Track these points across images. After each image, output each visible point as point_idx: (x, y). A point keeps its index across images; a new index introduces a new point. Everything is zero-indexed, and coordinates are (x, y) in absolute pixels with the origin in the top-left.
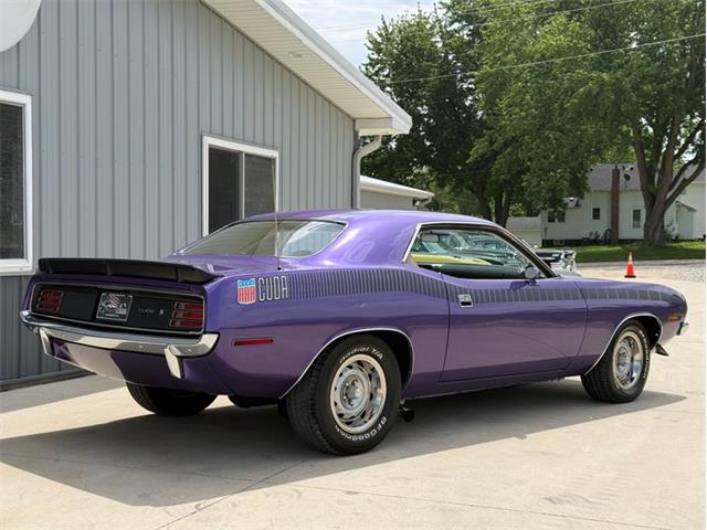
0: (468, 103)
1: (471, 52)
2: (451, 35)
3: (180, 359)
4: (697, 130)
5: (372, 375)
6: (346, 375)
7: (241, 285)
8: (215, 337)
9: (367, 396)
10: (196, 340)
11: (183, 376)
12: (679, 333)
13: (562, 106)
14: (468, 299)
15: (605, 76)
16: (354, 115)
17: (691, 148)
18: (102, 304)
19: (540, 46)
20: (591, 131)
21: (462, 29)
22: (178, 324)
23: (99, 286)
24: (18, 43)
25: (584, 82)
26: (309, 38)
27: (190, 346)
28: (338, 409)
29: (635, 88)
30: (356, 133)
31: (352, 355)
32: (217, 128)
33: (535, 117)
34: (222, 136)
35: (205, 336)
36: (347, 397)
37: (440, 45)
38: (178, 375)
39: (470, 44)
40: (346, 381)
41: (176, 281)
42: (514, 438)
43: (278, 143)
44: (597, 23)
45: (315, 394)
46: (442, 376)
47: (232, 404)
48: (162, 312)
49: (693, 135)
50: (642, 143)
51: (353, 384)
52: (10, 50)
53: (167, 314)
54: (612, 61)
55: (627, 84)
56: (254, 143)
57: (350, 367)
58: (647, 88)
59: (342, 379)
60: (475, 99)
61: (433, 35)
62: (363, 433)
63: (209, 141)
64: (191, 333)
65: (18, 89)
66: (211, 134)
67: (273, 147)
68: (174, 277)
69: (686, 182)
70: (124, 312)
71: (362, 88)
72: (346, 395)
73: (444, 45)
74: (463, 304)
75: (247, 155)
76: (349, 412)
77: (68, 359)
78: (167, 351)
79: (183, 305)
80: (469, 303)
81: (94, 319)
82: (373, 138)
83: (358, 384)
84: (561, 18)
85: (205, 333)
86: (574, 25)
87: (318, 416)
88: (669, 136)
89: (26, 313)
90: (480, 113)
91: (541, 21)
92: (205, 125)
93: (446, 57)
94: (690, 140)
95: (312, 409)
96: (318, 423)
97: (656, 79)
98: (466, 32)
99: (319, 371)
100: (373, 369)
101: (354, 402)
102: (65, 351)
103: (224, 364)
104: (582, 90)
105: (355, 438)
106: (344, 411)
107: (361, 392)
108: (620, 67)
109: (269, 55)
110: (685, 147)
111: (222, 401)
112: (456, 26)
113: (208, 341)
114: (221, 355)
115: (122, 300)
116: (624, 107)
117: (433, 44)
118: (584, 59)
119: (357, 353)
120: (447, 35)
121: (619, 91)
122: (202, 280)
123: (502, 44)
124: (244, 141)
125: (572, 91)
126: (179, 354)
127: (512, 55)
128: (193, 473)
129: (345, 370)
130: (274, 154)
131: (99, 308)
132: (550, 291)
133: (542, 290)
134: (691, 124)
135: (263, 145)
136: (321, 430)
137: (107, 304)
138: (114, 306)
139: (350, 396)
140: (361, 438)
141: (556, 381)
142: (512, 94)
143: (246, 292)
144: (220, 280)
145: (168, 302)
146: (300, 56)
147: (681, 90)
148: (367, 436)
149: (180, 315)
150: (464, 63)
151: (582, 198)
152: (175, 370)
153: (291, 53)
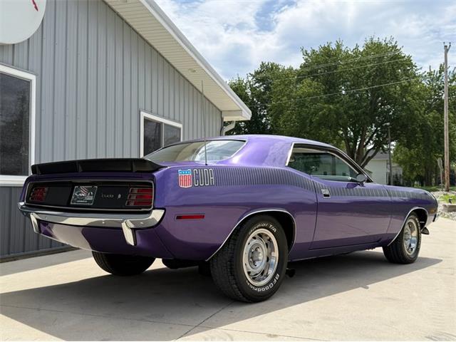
0: (263, 121)
1: (264, 97)
2: (255, 89)
3: (134, 230)
4: (374, 133)
5: (269, 244)
6: (252, 243)
7: (181, 173)
8: (162, 212)
9: (266, 259)
10: (148, 215)
11: (135, 244)
12: (434, 221)
13: (311, 121)
14: (327, 193)
15: (331, 106)
16: (222, 109)
17: (371, 142)
18: (75, 194)
19: (300, 92)
20: (324, 133)
21: (261, 86)
22: (132, 204)
23: (74, 181)
24: (29, 39)
25: (321, 109)
26: (200, 60)
27: (142, 220)
28: (247, 269)
29: (346, 112)
30: (222, 119)
31: (257, 229)
32: (148, 108)
33: (297, 127)
34: (151, 112)
35: (154, 211)
36: (253, 260)
37: (250, 94)
38: (132, 243)
39: (264, 93)
40: (251, 248)
41: (131, 171)
42: (360, 288)
43: (182, 120)
44: (326, 82)
45: (232, 257)
46: (313, 245)
47: (165, 267)
48: (119, 196)
49: (372, 135)
50: (348, 140)
51: (256, 250)
52: (23, 42)
53: (124, 198)
54: (334, 100)
55: (342, 110)
56: (169, 118)
57: (254, 238)
58: (351, 112)
59: (249, 247)
60: (266, 119)
61: (246, 89)
62: (264, 286)
63: (143, 114)
64: (142, 210)
65: (27, 70)
66: (145, 111)
67: (179, 122)
68: (130, 169)
69: (370, 158)
70: (91, 198)
71: (227, 92)
72: (252, 258)
73: (252, 93)
74: (325, 195)
75: (165, 124)
76: (254, 270)
77: (51, 235)
78: (124, 225)
79: (136, 191)
80: (328, 196)
81: (68, 205)
82: (230, 122)
83: (259, 250)
84: (308, 81)
85: (154, 209)
86: (315, 83)
87: (235, 274)
88: (361, 135)
89: (22, 204)
90: (269, 126)
91: (299, 81)
92: (142, 105)
93: (253, 99)
94: (371, 138)
95: (231, 268)
96: (235, 279)
97: (355, 108)
98: (262, 87)
99: (235, 240)
100: (270, 240)
101: (257, 263)
102: (48, 230)
103: (168, 234)
104: (320, 113)
105: (259, 290)
106: (251, 270)
107: (262, 255)
108: (338, 102)
109: (177, 71)
110: (369, 142)
111: (158, 264)
112: (257, 85)
113: (157, 215)
114: (166, 227)
115: (89, 190)
116: (341, 122)
117: (246, 93)
118: (321, 98)
119: (259, 228)
120: (253, 89)
121: (338, 114)
122: (151, 169)
123: (281, 92)
124: (163, 116)
125: (315, 113)
126: (133, 226)
127: (285, 98)
128: (142, 320)
129: (251, 240)
130: (180, 126)
131: (73, 197)
132: (371, 190)
133: (368, 190)
134: (371, 131)
135: (174, 120)
136: (236, 284)
137: (78, 194)
138: (84, 194)
139: (255, 259)
140: (263, 289)
141: (370, 250)
142: (285, 116)
143: (185, 180)
144: (164, 169)
145: (124, 188)
146: (195, 71)
147: (367, 114)
148: (267, 288)
149: (134, 198)
150: (262, 103)
151: (319, 166)
152: (130, 239)
153: (190, 69)
